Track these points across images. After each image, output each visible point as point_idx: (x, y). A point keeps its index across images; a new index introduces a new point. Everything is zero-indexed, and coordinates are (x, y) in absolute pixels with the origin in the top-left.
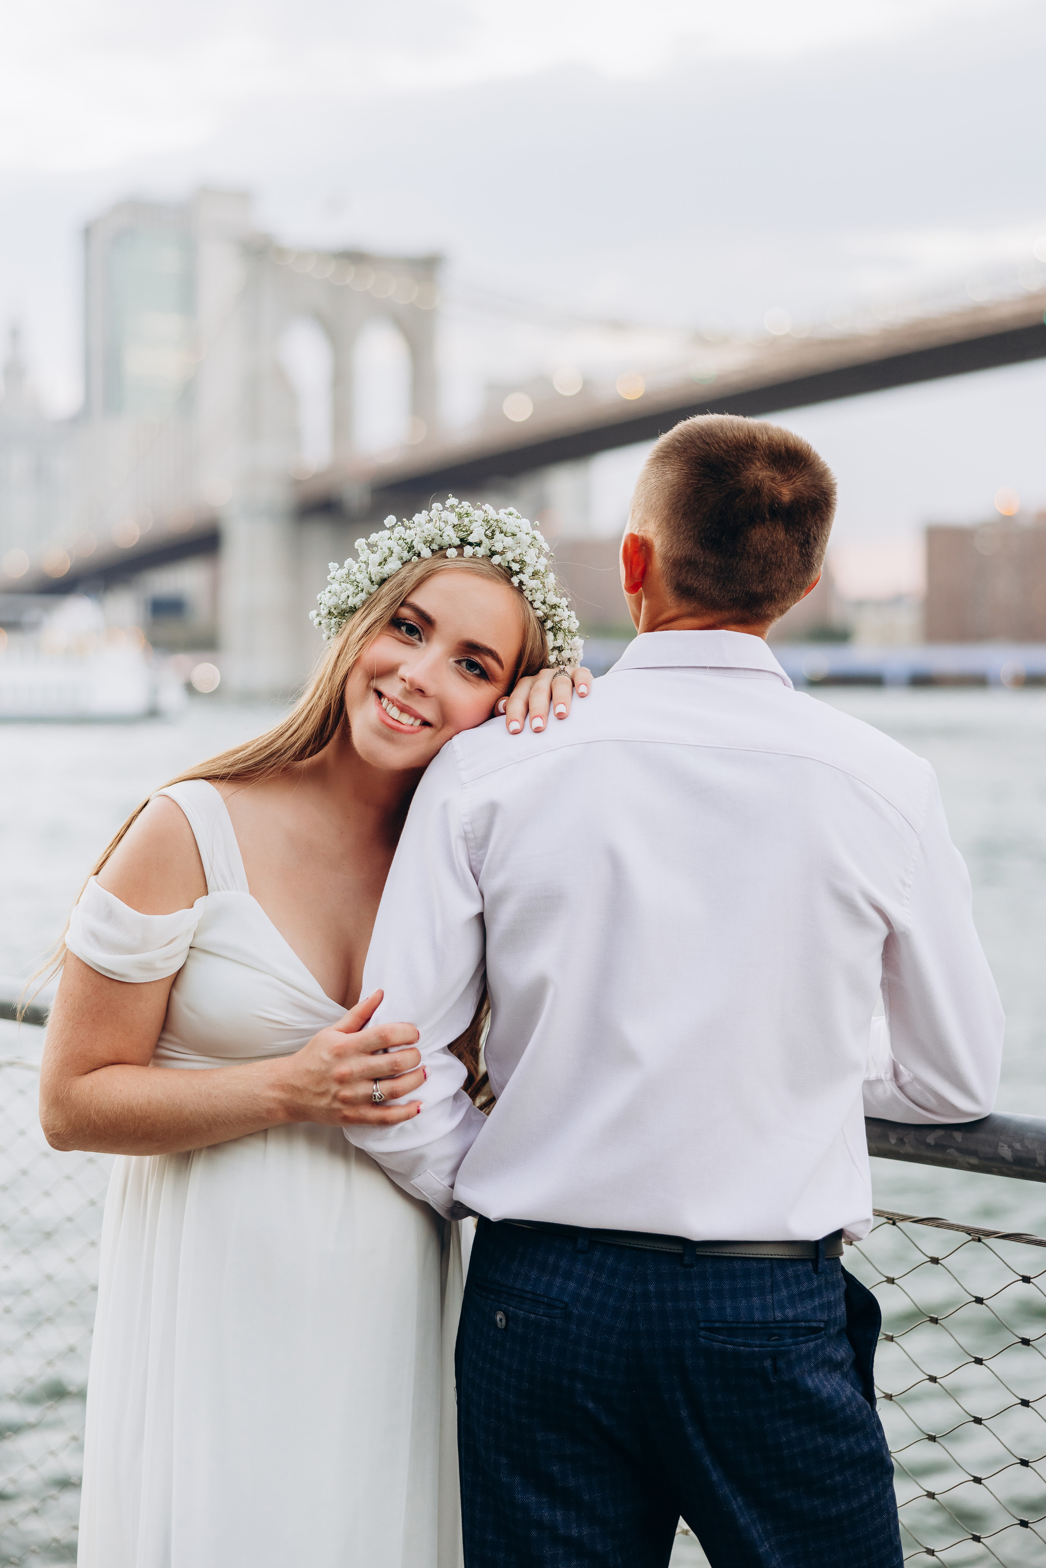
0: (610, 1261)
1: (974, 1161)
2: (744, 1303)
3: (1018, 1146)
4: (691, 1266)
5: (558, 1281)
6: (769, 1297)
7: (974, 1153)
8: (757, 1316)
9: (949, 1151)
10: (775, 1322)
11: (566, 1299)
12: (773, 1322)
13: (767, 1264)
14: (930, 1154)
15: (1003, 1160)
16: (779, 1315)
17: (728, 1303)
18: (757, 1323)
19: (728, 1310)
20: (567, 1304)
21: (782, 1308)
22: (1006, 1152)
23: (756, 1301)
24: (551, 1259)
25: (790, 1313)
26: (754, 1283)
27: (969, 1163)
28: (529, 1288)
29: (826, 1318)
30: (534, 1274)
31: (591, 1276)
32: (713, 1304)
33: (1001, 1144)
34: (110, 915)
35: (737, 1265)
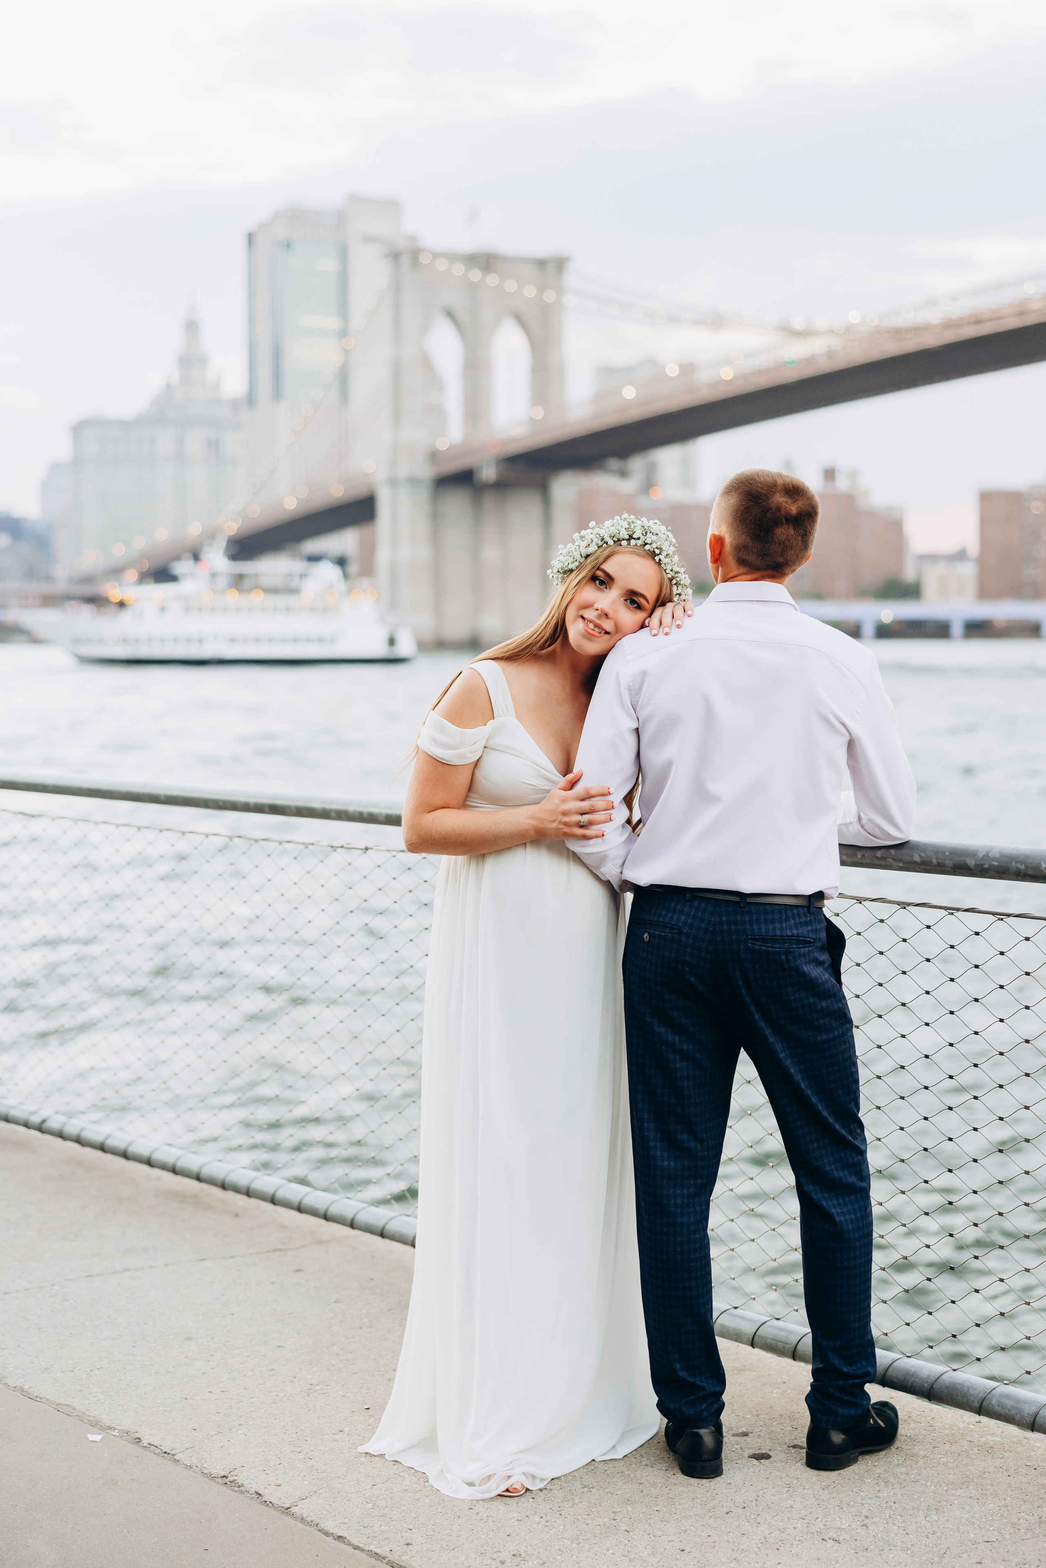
0: (703, 905)
1: (901, 865)
2: (771, 926)
3: (923, 855)
4: (744, 908)
5: (676, 916)
6: (784, 924)
7: (901, 860)
8: (778, 933)
9: (888, 860)
10: (787, 936)
11: (680, 924)
12: (786, 936)
13: (783, 907)
14: (879, 862)
15: (916, 863)
16: (789, 933)
17: (763, 926)
18: (778, 936)
19: (763, 930)
20: (680, 927)
21: (791, 929)
22: (917, 859)
23: (777, 925)
24: (673, 905)
25: (795, 932)
26: (777, 916)
27: (899, 866)
28: (661, 920)
29: (814, 937)
30: (664, 913)
31: (692, 913)
32: (755, 927)
33: (914, 854)
34: (442, 730)
35: (768, 907)
